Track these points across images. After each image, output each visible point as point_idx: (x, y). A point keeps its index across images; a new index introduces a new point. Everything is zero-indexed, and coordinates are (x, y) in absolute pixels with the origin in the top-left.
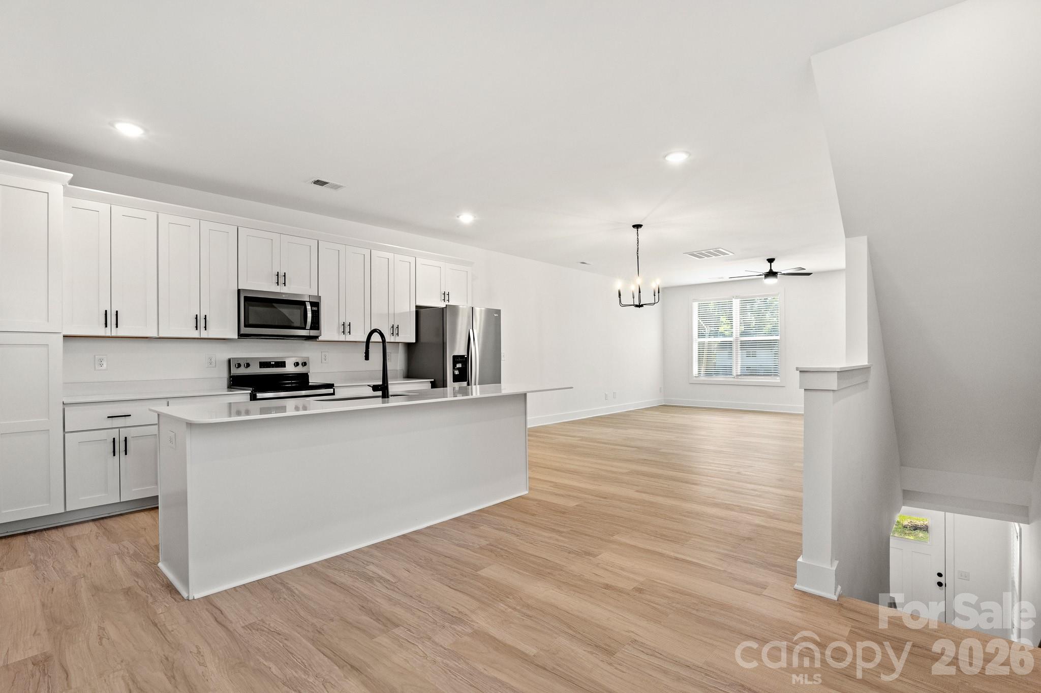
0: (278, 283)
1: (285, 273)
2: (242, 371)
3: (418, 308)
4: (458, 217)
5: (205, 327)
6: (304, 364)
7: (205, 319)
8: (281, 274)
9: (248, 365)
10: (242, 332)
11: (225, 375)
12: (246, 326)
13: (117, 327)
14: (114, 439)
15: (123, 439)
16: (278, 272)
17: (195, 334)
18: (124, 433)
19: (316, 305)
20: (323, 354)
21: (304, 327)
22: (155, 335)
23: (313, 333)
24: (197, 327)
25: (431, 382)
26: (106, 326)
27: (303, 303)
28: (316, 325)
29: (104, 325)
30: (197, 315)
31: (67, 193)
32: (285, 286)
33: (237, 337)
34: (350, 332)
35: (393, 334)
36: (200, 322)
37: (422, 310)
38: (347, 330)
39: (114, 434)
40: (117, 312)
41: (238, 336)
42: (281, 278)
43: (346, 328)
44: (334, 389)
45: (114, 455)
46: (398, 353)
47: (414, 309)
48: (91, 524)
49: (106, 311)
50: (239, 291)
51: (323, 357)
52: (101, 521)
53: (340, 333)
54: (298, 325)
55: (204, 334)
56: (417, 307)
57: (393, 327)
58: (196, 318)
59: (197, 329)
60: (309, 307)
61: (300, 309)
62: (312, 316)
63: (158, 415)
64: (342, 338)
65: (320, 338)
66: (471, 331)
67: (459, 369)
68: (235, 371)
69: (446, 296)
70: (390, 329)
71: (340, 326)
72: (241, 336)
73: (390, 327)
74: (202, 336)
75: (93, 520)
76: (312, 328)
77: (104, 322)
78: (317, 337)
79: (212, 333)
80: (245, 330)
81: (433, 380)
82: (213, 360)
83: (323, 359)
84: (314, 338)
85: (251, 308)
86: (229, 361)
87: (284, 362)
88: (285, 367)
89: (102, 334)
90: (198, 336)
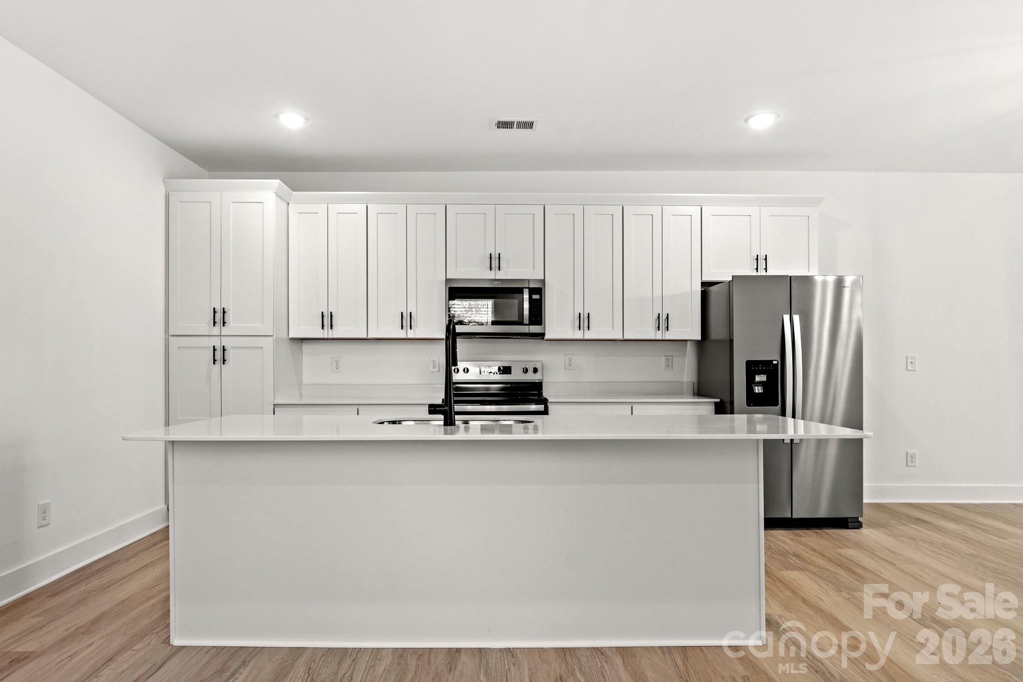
0: (491, 267)
2: (462, 377)
4: (746, 120)
5: (411, 325)
6: (535, 370)
7: (410, 315)
8: (495, 255)
9: (469, 370)
13: (332, 328)
17: (401, 334)
19: (537, 292)
20: (568, 357)
21: (519, 321)
22: (365, 336)
23: (535, 329)
24: (403, 326)
25: (716, 403)
27: (520, 291)
28: (537, 315)
29: (321, 328)
32: (499, 270)
33: (444, 337)
34: (590, 327)
35: (659, 327)
36: (407, 320)
37: (713, 289)
38: (586, 324)
40: (331, 313)
41: (445, 335)
42: (494, 261)
43: (583, 321)
47: (698, 288)
49: (322, 313)
50: (446, 281)
51: (567, 362)
53: (576, 329)
54: (514, 319)
55: (411, 334)
56: (704, 284)
57: (659, 317)
58: (403, 316)
59: (403, 329)
60: (526, 295)
61: (514, 298)
62: (531, 307)
64: (579, 335)
65: (546, 336)
66: (786, 317)
67: (760, 383)
69: (761, 262)
70: (656, 321)
71: (574, 319)
73: (654, 318)
74: (409, 336)
76: (532, 323)
77: (321, 324)
78: (541, 335)
79: (418, 332)
81: (718, 400)
82: (436, 364)
83: (567, 364)
87: (510, 368)
88: (510, 373)
89: (321, 336)
90: (404, 336)
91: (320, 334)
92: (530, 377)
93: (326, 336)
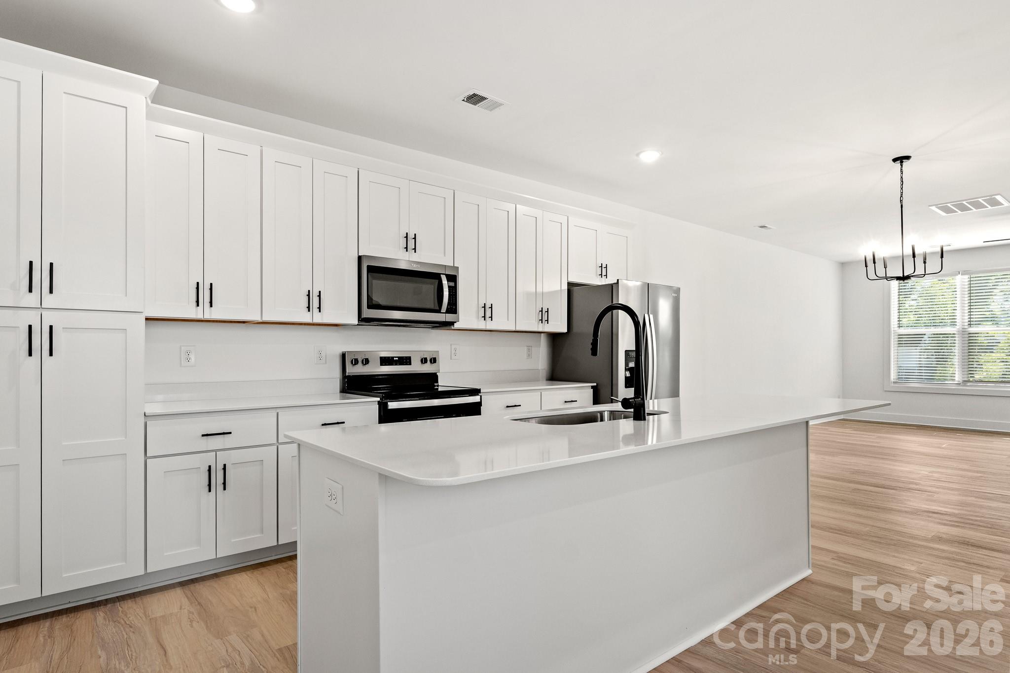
0: (406, 248)
1: (415, 234)
2: (360, 370)
3: (571, 285)
4: (638, 155)
5: (319, 308)
6: (434, 361)
7: (319, 296)
8: (411, 236)
9: (366, 362)
10: (364, 316)
11: (337, 374)
12: (369, 307)
13: (211, 306)
14: (210, 467)
15: (220, 467)
16: (407, 233)
17: (306, 318)
18: (222, 458)
19: (452, 278)
20: (453, 347)
21: (438, 308)
22: (259, 319)
23: (449, 317)
24: (309, 308)
25: (592, 387)
26: (198, 305)
27: (437, 276)
28: (453, 308)
29: (195, 304)
30: (309, 291)
31: (150, 116)
32: (415, 252)
33: (356, 322)
34: (491, 317)
35: (542, 320)
36: (313, 300)
37: (575, 289)
38: (488, 314)
39: (209, 459)
40: (211, 284)
41: (359, 320)
42: (410, 242)
43: (487, 311)
44: (481, 396)
45: (210, 491)
46: (539, 346)
47: (565, 287)
48: (179, 591)
49: (198, 283)
50: (360, 258)
52: (192, 587)
53: (480, 319)
54: (431, 306)
55: (318, 318)
56: (569, 284)
57: (542, 311)
58: (309, 295)
59: (309, 311)
60: (445, 282)
61: (432, 284)
62: (449, 294)
63: (299, 445)
64: (482, 325)
65: (456, 326)
66: (646, 316)
67: (632, 369)
68: (351, 370)
69: (603, 270)
70: (539, 313)
71: (480, 309)
72: (363, 321)
73: (538, 311)
74: (315, 321)
75: (182, 584)
76: (447, 312)
77: (195, 299)
78: (452, 323)
79: (327, 316)
80: (368, 313)
81: (595, 384)
82: (323, 354)
83: (452, 355)
84: (448, 325)
85: (375, 282)
86: (343, 356)
87: (409, 358)
88: (410, 364)
89: (192, 316)
90: (309, 321)
91: (192, 312)
92: (427, 368)
93: (200, 317)
